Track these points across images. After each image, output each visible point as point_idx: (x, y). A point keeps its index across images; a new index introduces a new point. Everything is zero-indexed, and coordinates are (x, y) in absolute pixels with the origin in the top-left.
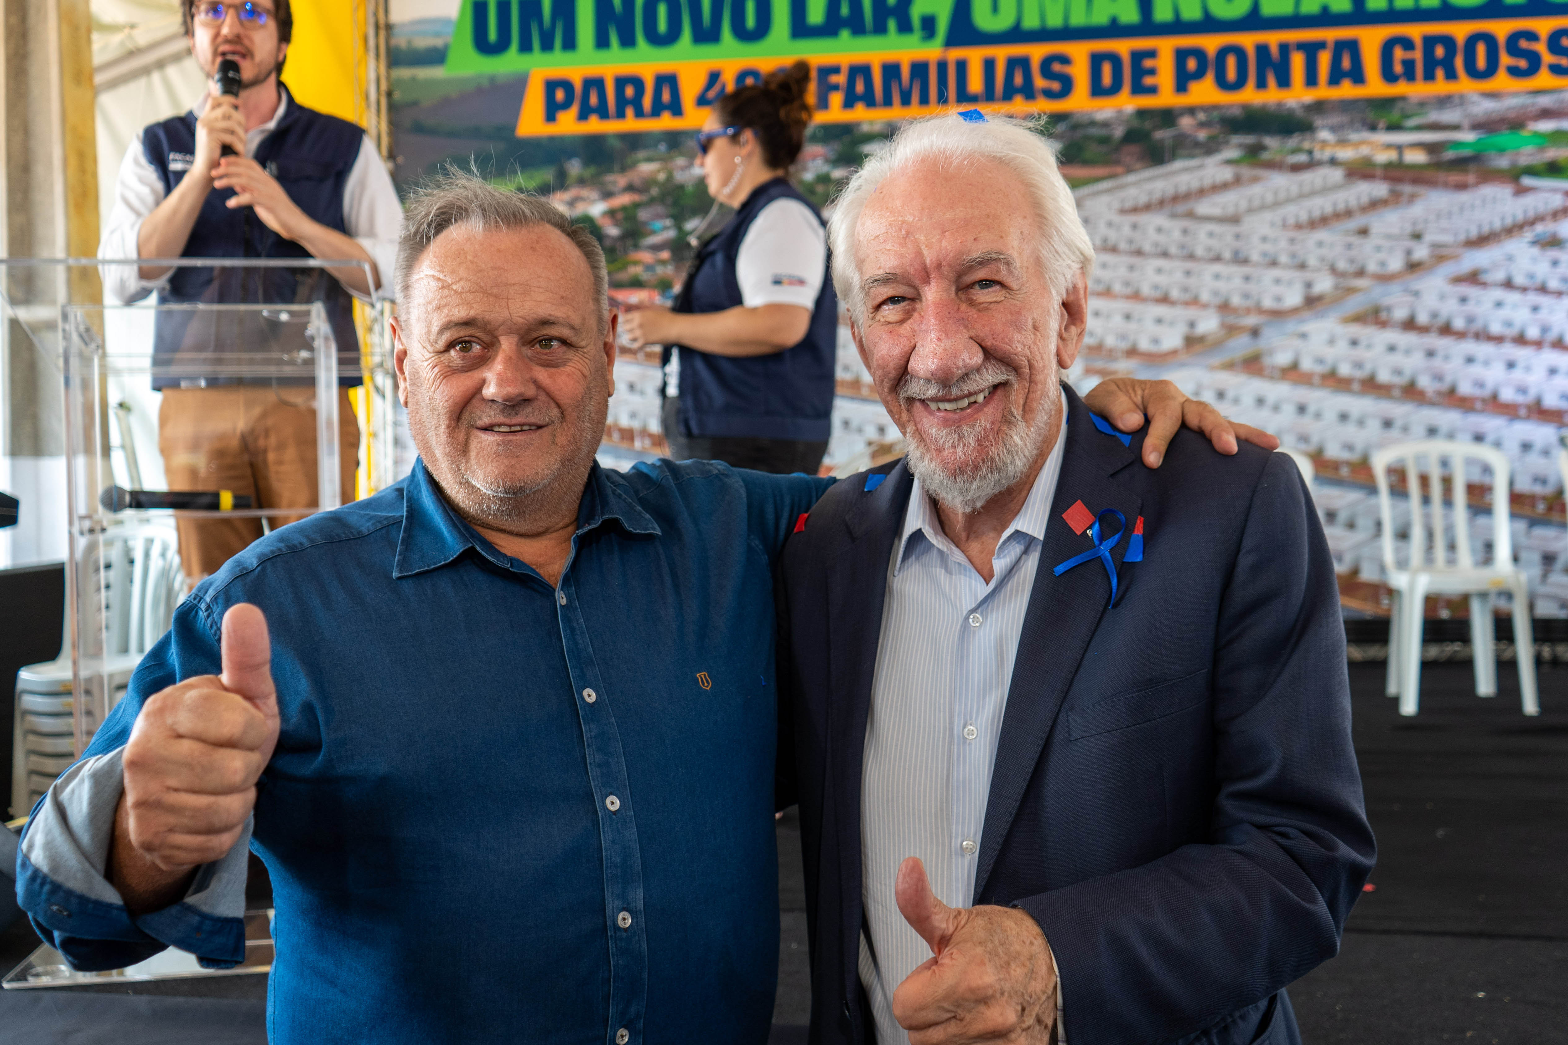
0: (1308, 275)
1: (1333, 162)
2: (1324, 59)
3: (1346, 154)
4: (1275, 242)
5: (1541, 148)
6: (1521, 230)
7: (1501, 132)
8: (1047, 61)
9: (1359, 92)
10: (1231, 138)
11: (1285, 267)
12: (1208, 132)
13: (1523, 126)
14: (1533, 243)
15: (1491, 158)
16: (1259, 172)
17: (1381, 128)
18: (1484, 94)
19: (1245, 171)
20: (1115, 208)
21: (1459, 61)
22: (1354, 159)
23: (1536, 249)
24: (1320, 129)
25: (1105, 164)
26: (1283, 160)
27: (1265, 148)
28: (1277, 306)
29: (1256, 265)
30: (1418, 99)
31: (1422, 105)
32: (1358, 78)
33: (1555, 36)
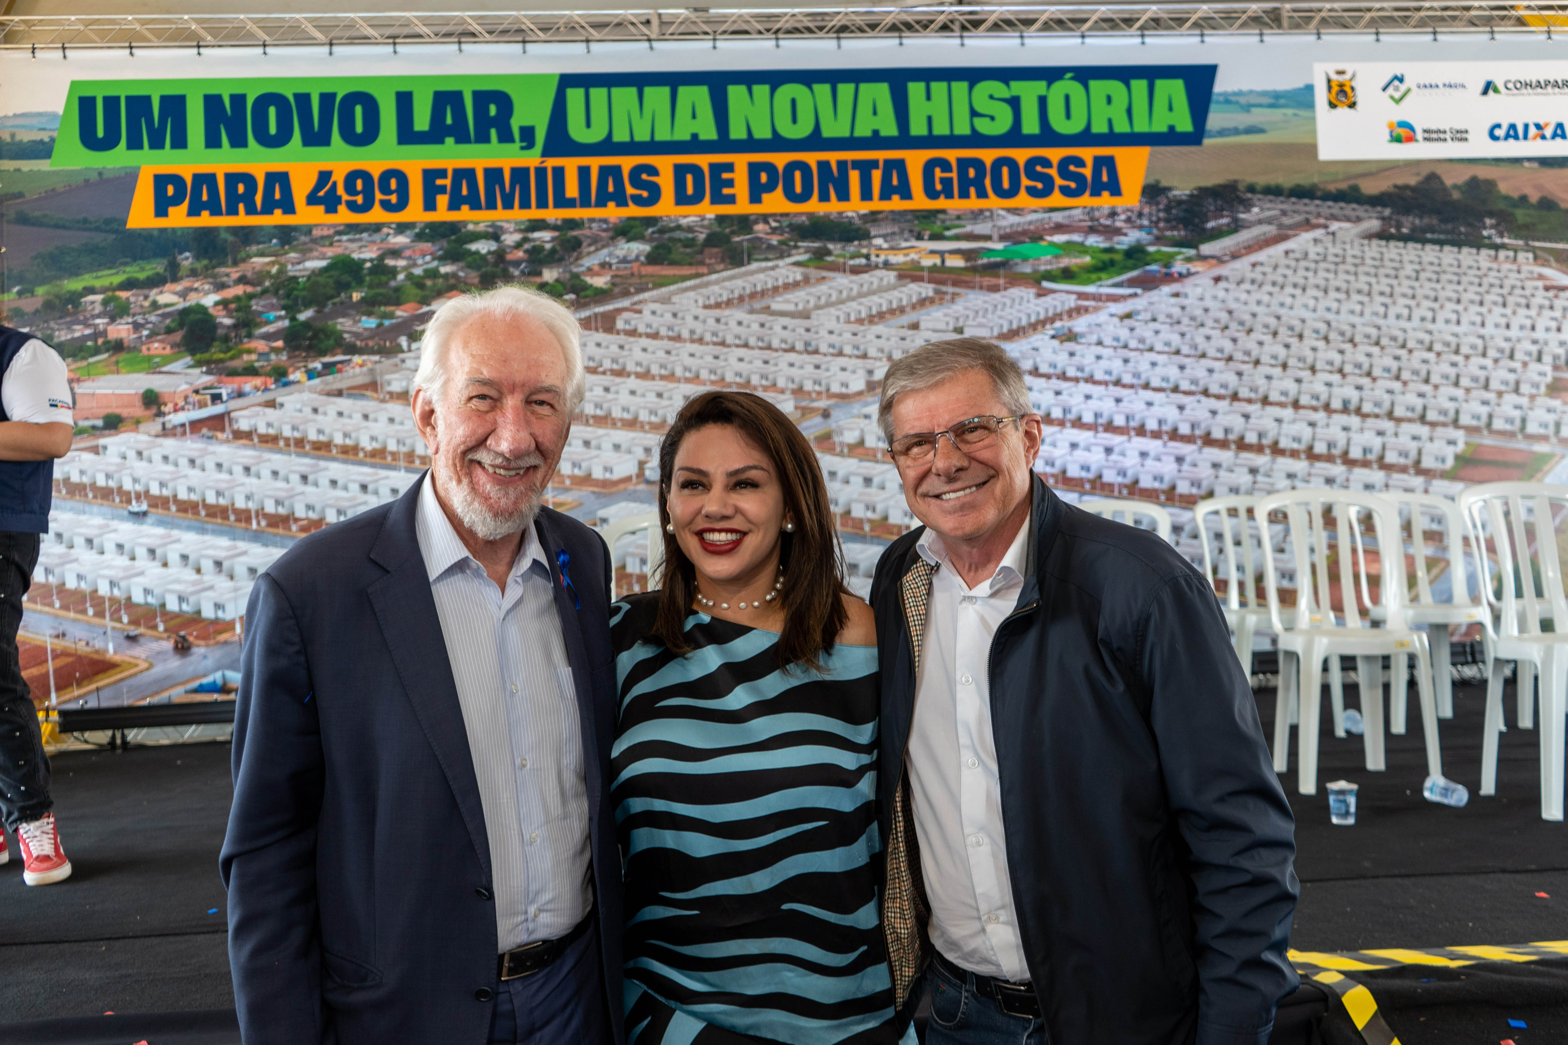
0: (869, 364)
1: (887, 265)
2: (877, 175)
3: (897, 258)
4: (840, 335)
5: (1057, 257)
6: (1043, 326)
7: (1024, 242)
8: (636, 171)
9: (906, 205)
10: (800, 244)
11: (850, 357)
12: (780, 238)
13: (1041, 238)
14: (1053, 337)
15: (1016, 264)
16: (824, 273)
17: (926, 237)
18: (1009, 210)
19: (813, 273)
20: (700, 303)
21: (988, 182)
22: (905, 263)
23: (1056, 343)
24: (875, 237)
25: (691, 264)
26: (845, 264)
27: (829, 253)
28: (844, 390)
29: (825, 355)
30: (956, 213)
31: (959, 218)
32: (906, 193)
33: (1064, 163)
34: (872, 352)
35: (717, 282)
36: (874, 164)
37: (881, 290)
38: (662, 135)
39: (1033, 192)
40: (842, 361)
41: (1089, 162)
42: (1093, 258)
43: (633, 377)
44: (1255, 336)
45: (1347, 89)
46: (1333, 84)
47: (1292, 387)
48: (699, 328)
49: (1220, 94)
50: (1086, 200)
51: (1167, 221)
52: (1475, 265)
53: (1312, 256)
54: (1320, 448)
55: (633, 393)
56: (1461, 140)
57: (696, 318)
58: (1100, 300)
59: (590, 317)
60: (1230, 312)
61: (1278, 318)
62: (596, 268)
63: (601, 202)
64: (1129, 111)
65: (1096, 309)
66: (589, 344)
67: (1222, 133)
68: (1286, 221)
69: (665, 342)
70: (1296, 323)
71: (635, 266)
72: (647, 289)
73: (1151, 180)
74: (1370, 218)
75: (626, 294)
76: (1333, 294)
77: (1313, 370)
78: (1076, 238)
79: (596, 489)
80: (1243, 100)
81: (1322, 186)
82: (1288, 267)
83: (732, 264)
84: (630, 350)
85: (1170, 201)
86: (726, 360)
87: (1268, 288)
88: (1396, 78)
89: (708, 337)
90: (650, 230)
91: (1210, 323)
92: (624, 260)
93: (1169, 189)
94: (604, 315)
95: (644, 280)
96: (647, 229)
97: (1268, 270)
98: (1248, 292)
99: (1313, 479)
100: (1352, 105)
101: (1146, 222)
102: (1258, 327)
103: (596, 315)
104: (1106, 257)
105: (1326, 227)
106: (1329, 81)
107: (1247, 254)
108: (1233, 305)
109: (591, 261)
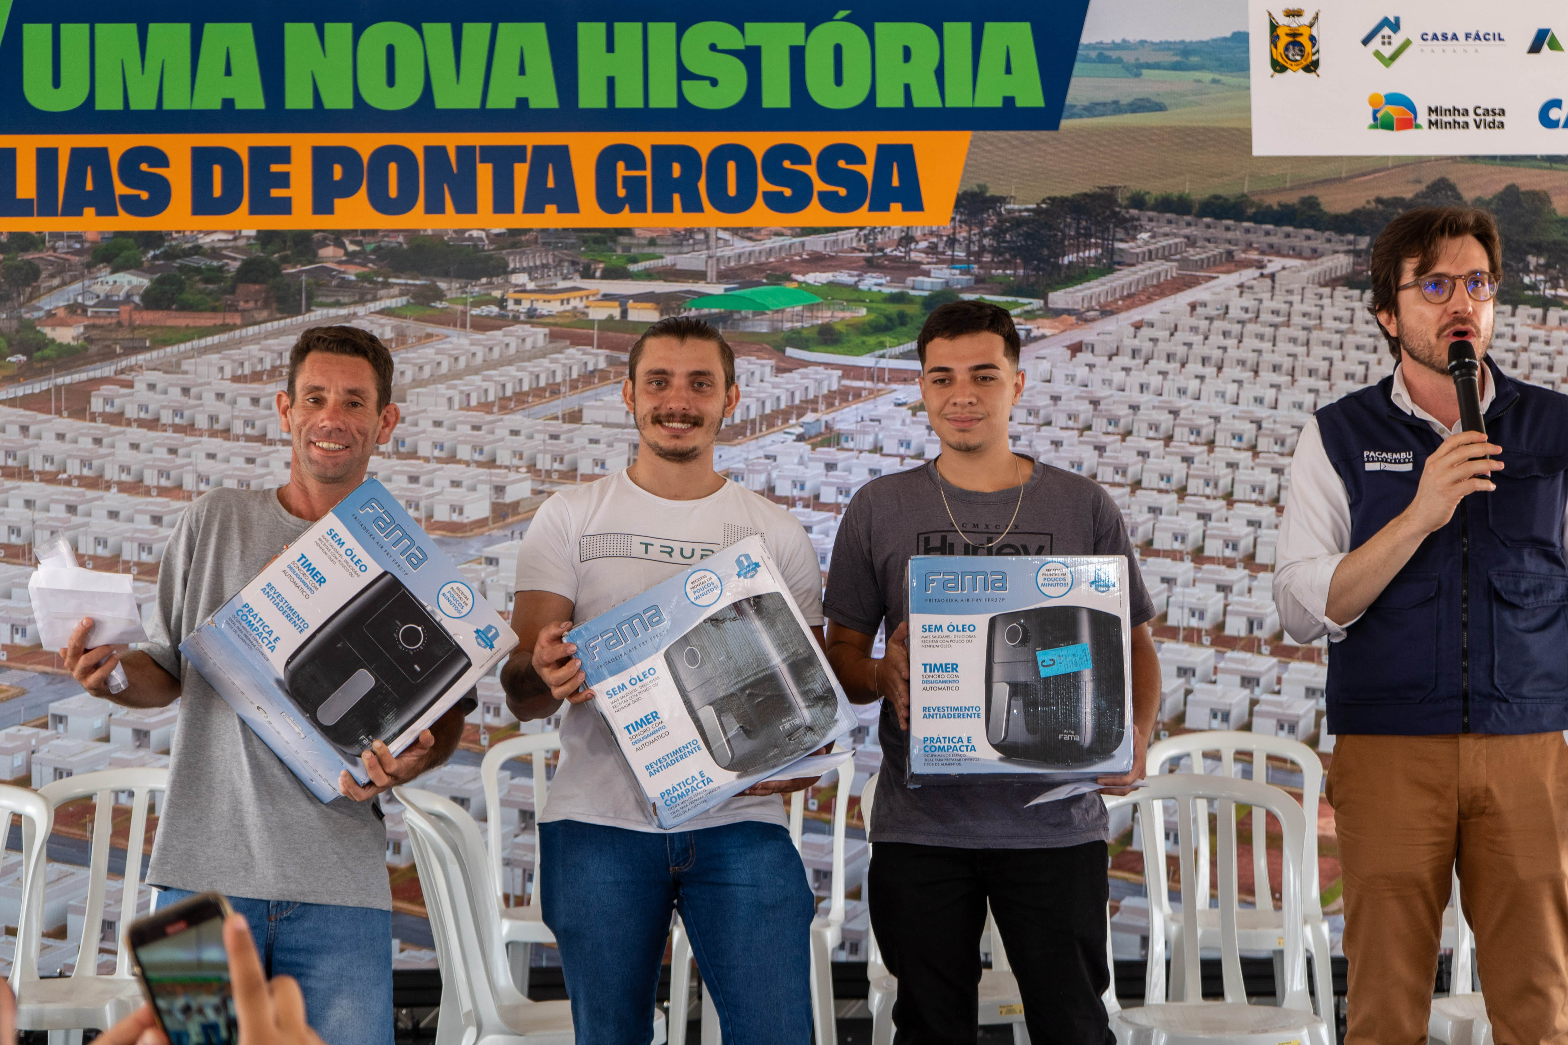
0: (498, 476)
1: (532, 317)
2: (521, 172)
3: (550, 307)
4: (453, 428)
5: (811, 308)
6: (786, 421)
7: (759, 284)
8: (132, 158)
9: (568, 221)
10: (392, 280)
11: (467, 464)
12: (360, 270)
13: (788, 278)
14: (800, 438)
15: (746, 319)
16: (430, 329)
17: (598, 274)
18: (735, 231)
19: (413, 327)
20: (228, 373)
21: (702, 185)
22: (561, 314)
23: (804, 447)
24: (514, 271)
25: (214, 310)
26: (464, 313)
27: (440, 295)
28: (455, 517)
29: (427, 460)
30: (649, 235)
31: (652, 242)
32: (569, 204)
33: (830, 154)
34: (504, 457)
35: (255, 339)
36: (518, 153)
37: (522, 357)
38: (176, 101)
39: (775, 202)
40: (454, 471)
41: (871, 156)
42: (869, 310)
43: (114, 490)
44: (1136, 442)
45: (1304, 40)
46: (1280, 32)
47: (1193, 527)
48: (224, 413)
49: (1089, 47)
50: (863, 216)
51: (995, 251)
52: (1508, 331)
53: (1235, 312)
54: (1236, 627)
55: (113, 515)
56: (1492, 125)
57: (220, 396)
58: (881, 379)
59: (48, 391)
60: (1095, 403)
61: (1175, 413)
62: (61, 313)
63: (73, 209)
64: (940, 73)
65: (874, 394)
66: (44, 435)
67: (1092, 110)
68: (1193, 254)
69: (169, 434)
70: (1204, 421)
71: (125, 309)
72: (144, 349)
73: (972, 186)
74: (1336, 252)
75: (108, 355)
76: (1267, 376)
77: (1229, 499)
78: (844, 277)
79: (49, 669)
80: (1129, 57)
81: (1255, 199)
82: (1194, 329)
83: (281, 311)
84: (113, 446)
85: (1001, 221)
86: (267, 465)
87: (1159, 364)
88: (1385, 22)
89: (238, 428)
90: (151, 253)
91: (1061, 420)
92: (107, 301)
93: (1003, 200)
94: (70, 388)
95: (137, 334)
96: (145, 252)
97: (1163, 334)
98: (1127, 370)
99: (1220, 677)
100: (1312, 67)
101: (961, 254)
102: (1141, 428)
103: (58, 388)
104: (892, 309)
105: (1261, 266)
106: (1274, 27)
107: (1128, 308)
108: (1100, 392)
109: (49, 303)
